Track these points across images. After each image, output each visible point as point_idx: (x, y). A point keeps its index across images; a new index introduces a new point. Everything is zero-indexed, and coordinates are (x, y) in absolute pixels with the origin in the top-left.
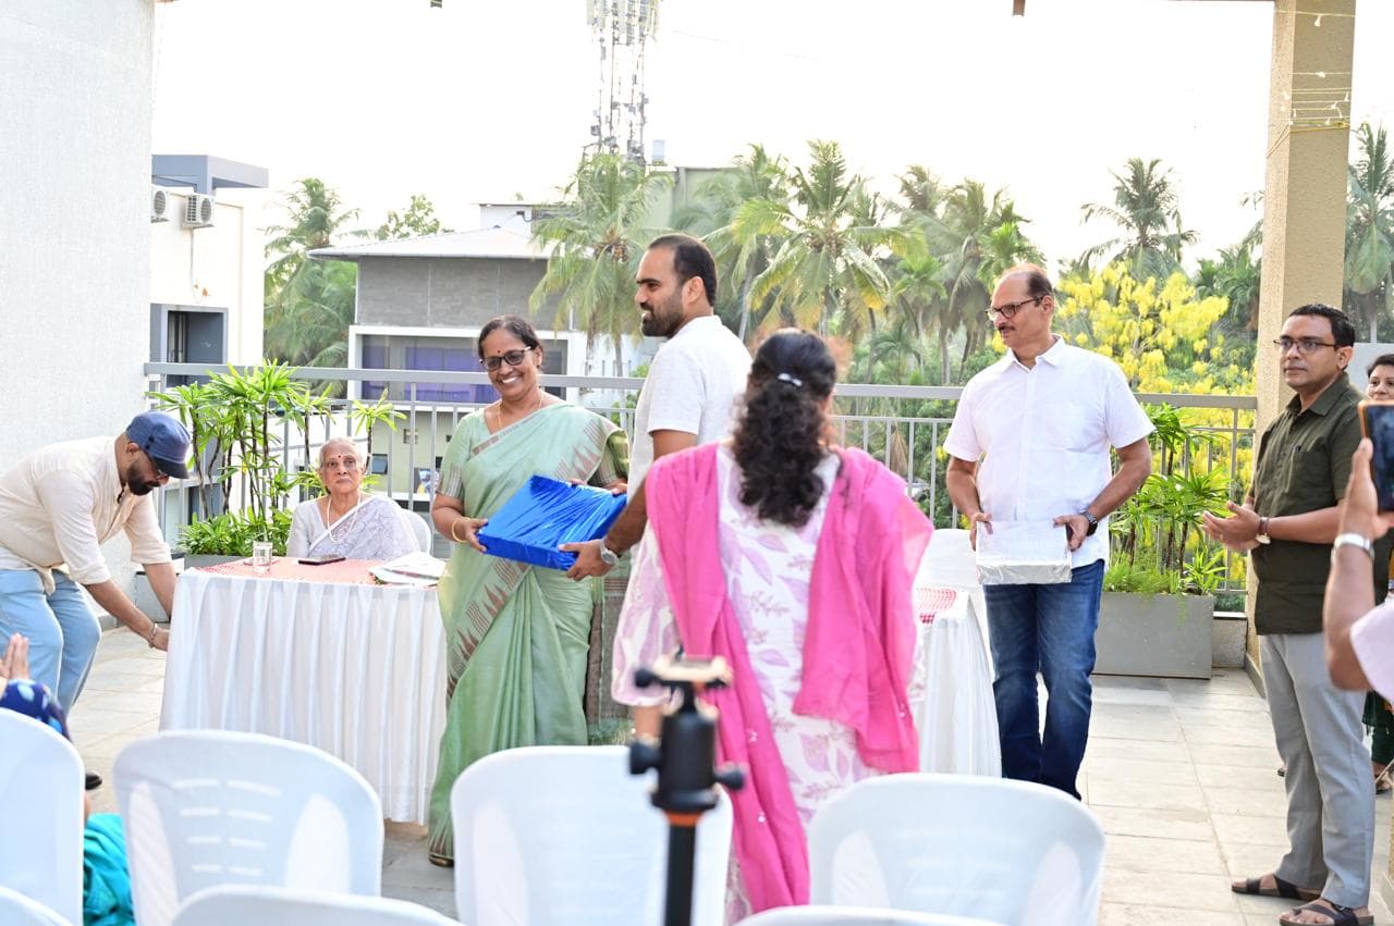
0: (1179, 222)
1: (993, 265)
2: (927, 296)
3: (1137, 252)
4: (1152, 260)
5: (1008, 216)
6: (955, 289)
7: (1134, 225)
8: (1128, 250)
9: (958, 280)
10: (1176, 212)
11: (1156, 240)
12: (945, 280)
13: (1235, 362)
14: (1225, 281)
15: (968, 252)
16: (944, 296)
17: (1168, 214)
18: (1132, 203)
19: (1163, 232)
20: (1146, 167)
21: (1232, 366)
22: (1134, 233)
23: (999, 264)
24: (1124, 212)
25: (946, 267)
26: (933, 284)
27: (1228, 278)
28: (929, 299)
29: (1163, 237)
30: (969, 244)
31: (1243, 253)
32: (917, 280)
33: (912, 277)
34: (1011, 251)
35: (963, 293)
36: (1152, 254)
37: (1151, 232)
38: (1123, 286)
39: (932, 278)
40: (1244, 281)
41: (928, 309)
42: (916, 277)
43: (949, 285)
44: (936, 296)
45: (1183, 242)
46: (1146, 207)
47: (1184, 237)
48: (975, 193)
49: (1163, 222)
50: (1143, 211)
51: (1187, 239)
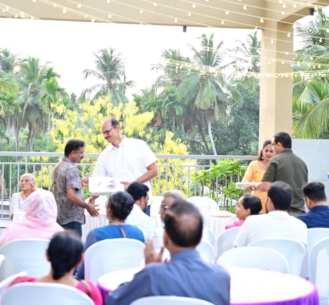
0: (125, 77)
1: (47, 97)
2: (12, 111)
3: (107, 91)
4: (114, 95)
5: (50, 74)
6: (25, 107)
7: (105, 78)
8: (103, 90)
9: (27, 103)
10: (124, 72)
11: (115, 85)
12: (20, 103)
13: (157, 141)
14: (145, 104)
15: (31, 90)
16: (20, 111)
17: (120, 73)
18: (104, 68)
19: (118, 82)
20: (109, 52)
21: (155, 143)
22: (105, 82)
23: (50, 96)
24: (100, 72)
25: (20, 97)
26: (15, 105)
27: (147, 103)
28: (13, 112)
29: (118, 84)
30: (31, 86)
31: (153, 91)
32: (7, 103)
33: (5, 102)
34: (55, 91)
35: (29, 109)
36: (114, 92)
37: (113, 82)
38: (108, 107)
39: (14, 102)
40: (154, 104)
41: (12, 117)
42: (7, 102)
43: (22, 105)
44: (16, 111)
45: (127, 87)
46: (110, 70)
47: (127, 84)
48: (34, 63)
49: (118, 77)
50: (109, 72)
51: (128, 85)
